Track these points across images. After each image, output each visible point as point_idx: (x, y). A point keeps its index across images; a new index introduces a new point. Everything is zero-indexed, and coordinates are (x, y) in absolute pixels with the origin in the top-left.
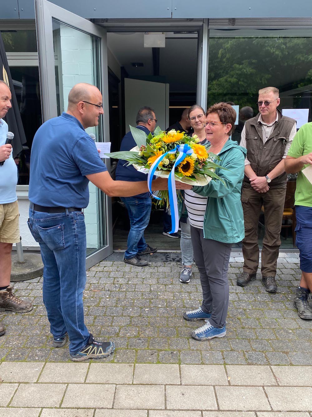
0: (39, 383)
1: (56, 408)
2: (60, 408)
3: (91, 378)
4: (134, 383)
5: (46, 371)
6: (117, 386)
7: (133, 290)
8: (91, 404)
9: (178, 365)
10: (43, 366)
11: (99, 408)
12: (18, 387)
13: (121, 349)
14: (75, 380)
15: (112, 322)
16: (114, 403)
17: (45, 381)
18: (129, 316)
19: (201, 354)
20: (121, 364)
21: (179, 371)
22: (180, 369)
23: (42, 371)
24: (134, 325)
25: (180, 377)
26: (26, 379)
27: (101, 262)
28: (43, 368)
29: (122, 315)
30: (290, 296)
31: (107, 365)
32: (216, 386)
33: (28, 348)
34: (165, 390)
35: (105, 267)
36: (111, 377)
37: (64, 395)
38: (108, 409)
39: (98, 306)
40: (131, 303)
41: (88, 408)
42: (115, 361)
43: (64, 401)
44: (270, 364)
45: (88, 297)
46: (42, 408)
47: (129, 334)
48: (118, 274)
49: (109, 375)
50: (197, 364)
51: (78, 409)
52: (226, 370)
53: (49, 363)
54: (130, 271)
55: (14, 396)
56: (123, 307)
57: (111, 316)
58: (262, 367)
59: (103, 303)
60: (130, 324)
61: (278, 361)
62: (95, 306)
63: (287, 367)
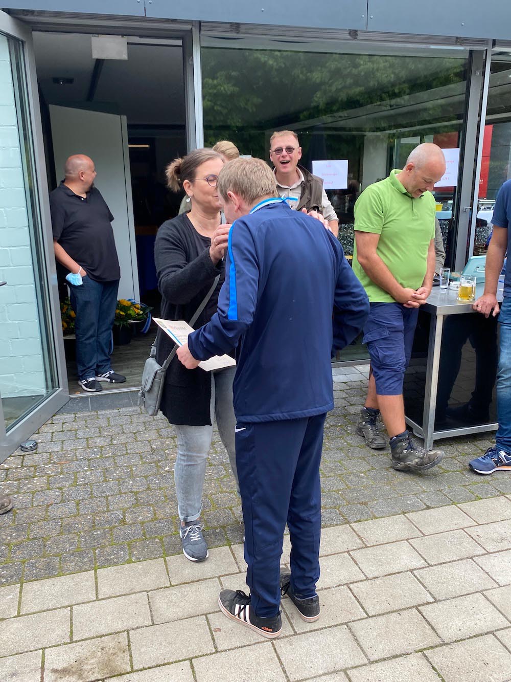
0: (22, 615)
1: (65, 644)
2: (72, 642)
3: (104, 590)
4: (173, 584)
5: (27, 597)
6: (149, 593)
7: (125, 453)
8: (119, 626)
9: (228, 547)
10: (18, 590)
11: (133, 629)
13: (136, 542)
14: (80, 599)
15: (108, 505)
16: (152, 616)
17: (32, 611)
18: (132, 492)
20: (144, 563)
21: (231, 555)
22: (232, 552)
23: (20, 598)
24: (143, 503)
25: (236, 563)
27: (53, 416)
28: (21, 593)
29: (120, 493)
30: (349, 428)
31: (123, 568)
34: (221, 584)
35: (63, 423)
36: (134, 583)
37: (72, 624)
38: (146, 626)
39: (75, 484)
40: (127, 472)
41: (116, 633)
42: (134, 559)
43: (74, 631)
44: (348, 522)
45: (53, 474)
46: (43, 649)
47: (141, 518)
48: (91, 432)
49: (131, 581)
51: (101, 637)
53: (28, 584)
54: (109, 424)
56: (118, 479)
57: (103, 497)
58: (340, 528)
59: (82, 480)
60: (137, 503)
61: (358, 516)
62: (71, 485)
63: (370, 522)
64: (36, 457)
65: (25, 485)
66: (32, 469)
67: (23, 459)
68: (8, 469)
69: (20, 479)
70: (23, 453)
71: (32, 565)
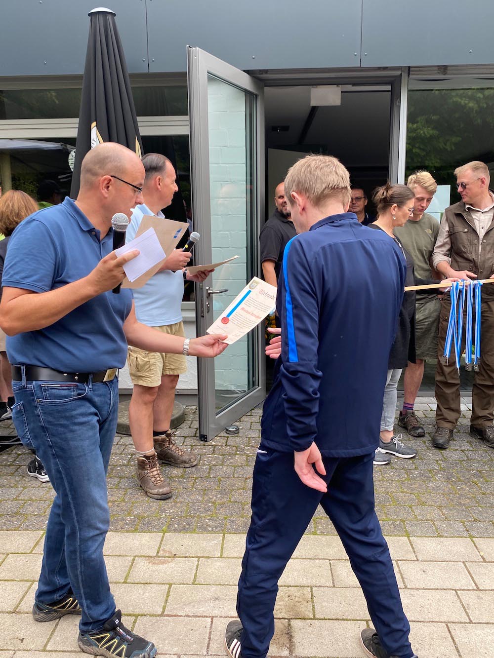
0: (224, 558)
5: (228, 544)
6: (331, 562)
8: (304, 582)
9: (406, 538)
10: (221, 538)
11: (316, 587)
12: (198, 562)
13: (321, 519)
16: (333, 580)
17: (231, 556)
19: (434, 525)
20: (328, 537)
21: (409, 545)
22: (410, 543)
23: (223, 544)
25: (414, 552)
26: (205, 553)
28: (223, 540)
31: (308, 538)
32: (467, 562)
33: (193, 517)
36: (318, 551)
38: (328, 587)
41: (301, 587)
42: (318, 532)
45: (251, 454)
49: (315, 549)
50: (432, 537)
52: (474, 544)
53: (229, 535)
55: (196, 572)
64: (238, 440)
65: (228, 460)
66: (234, 448)
67: (227, 440)
68: (215, 446)
69: (224, 455)
70: (227, 435)
71: (233, 521)
